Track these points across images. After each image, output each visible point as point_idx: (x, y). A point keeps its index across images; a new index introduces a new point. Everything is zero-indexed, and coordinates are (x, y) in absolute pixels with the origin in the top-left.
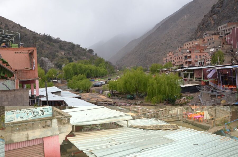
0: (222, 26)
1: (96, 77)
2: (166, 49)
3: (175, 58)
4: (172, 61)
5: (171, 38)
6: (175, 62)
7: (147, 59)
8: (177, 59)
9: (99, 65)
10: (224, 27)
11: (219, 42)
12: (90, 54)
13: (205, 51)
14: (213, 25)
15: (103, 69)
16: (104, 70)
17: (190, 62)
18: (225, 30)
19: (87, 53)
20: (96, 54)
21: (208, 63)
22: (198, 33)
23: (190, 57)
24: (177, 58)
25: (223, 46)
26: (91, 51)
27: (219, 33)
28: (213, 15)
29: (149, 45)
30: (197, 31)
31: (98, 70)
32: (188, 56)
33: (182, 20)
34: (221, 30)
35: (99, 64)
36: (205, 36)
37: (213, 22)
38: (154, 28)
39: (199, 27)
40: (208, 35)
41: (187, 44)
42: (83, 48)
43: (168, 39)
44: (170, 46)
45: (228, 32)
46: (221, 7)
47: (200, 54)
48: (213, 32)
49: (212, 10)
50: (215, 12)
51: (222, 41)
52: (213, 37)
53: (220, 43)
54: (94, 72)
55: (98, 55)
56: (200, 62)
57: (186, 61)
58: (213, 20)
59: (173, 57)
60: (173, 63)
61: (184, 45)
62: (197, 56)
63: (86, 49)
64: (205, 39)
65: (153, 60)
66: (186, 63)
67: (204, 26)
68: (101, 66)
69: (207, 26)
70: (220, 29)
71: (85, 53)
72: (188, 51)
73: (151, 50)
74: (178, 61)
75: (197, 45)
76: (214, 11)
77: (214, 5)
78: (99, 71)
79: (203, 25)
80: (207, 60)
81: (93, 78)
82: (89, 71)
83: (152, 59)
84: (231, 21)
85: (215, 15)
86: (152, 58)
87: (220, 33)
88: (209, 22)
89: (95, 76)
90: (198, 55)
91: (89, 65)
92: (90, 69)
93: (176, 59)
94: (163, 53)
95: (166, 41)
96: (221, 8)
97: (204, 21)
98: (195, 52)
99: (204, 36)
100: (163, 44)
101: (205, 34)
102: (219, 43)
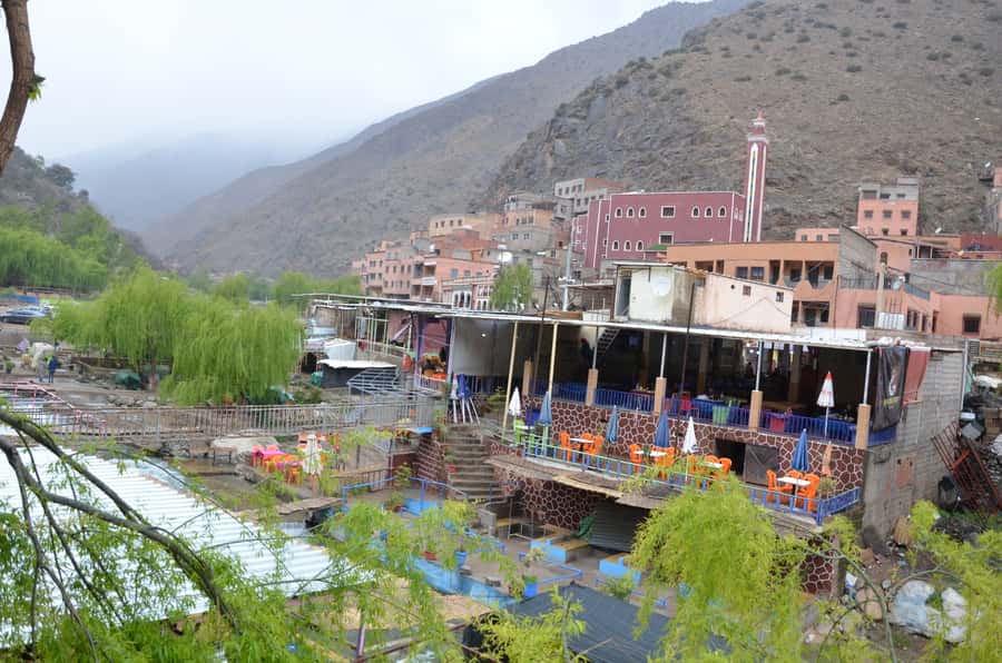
0: (570, 184)
1: (51, 288)
2: (386, 228)
3: (387, 268)
4: (373, 276)
5: (409, 189)
6: (386, 283)
7: (301, 254)
8: (395, 271)
9: (79, 241)
10: (574, 188)
11: (547, 238)
12: (55, 187)
13: (486, 258)
14: (549, 173)
15: (90, 261)
16: (96, 267)
17: (429, 290)
18: (576, 202)
19: (39, 181)
20: (85, 193)
21: (482, 301)
22: (497, 189)
23: (431, 270)
24: (395, 268)
25: (553, 253)
26: (61, 175)
27: (555, 204)
28: (557, 138)
29: (322, 201)
30: (497, 183)
31: (67, 260)
32: (426, 264)
33: (464, 131)
34: (564, 196)
35: (81, 234)
36: (513, 205)
37: (550, 163)
38: (358, 137)
39: (504, 168)
40: (522, 204)
41: (443, 224)
42: (27, 152)
43: (399, 191)
44: (400, 220)
45: (583, 208)
46: (584, 118)
47: (467, 266)
48: (538, 198)
49: (553, 121)
50: (563, 130)
51: (558, 235)
52: (535, 214)
53: (550, 241)
54: (48, 265)
55: (91, 197)
56: (459, 293)
57: (417, 282)
58: (551, 154)
59: (381, 262)
60: (377, 282)
61: (432, 223)
62: (457, 270)
63: (42, 163)
64: (511, 216)
65: (326, 264)
66: (417, 288)
67: (520, 172)
68: (86, 246)
69: (530, 173)
70: (560, 190)
71: (29, 178)
72: (432, 248)
73: (325, 221)
74: (395, 280)
75: (468, 231)
76: (560, 127)
77: (563, 106)
78: (72, 265)
79: (518, 166)
80: (482, 291)
81: (31, 290)
82: (22, 256)
83: (322, 259)
84: (603, 173)
85: (560, 142)
86: (323, 255)
87: (559, 207)
88: (538, 160)
89: (49, 283)
90: (461, 267)
91: (26, 231)
92: (27, 248)
93: (391, 269)
94: (369, 241)
95: (389, 198)
96: (583, 122)
97: (525, 151)
98: (456, 255)
99: (508, 207)
100: (374, 207)
101: (513, 200)
102: (546, 241)
